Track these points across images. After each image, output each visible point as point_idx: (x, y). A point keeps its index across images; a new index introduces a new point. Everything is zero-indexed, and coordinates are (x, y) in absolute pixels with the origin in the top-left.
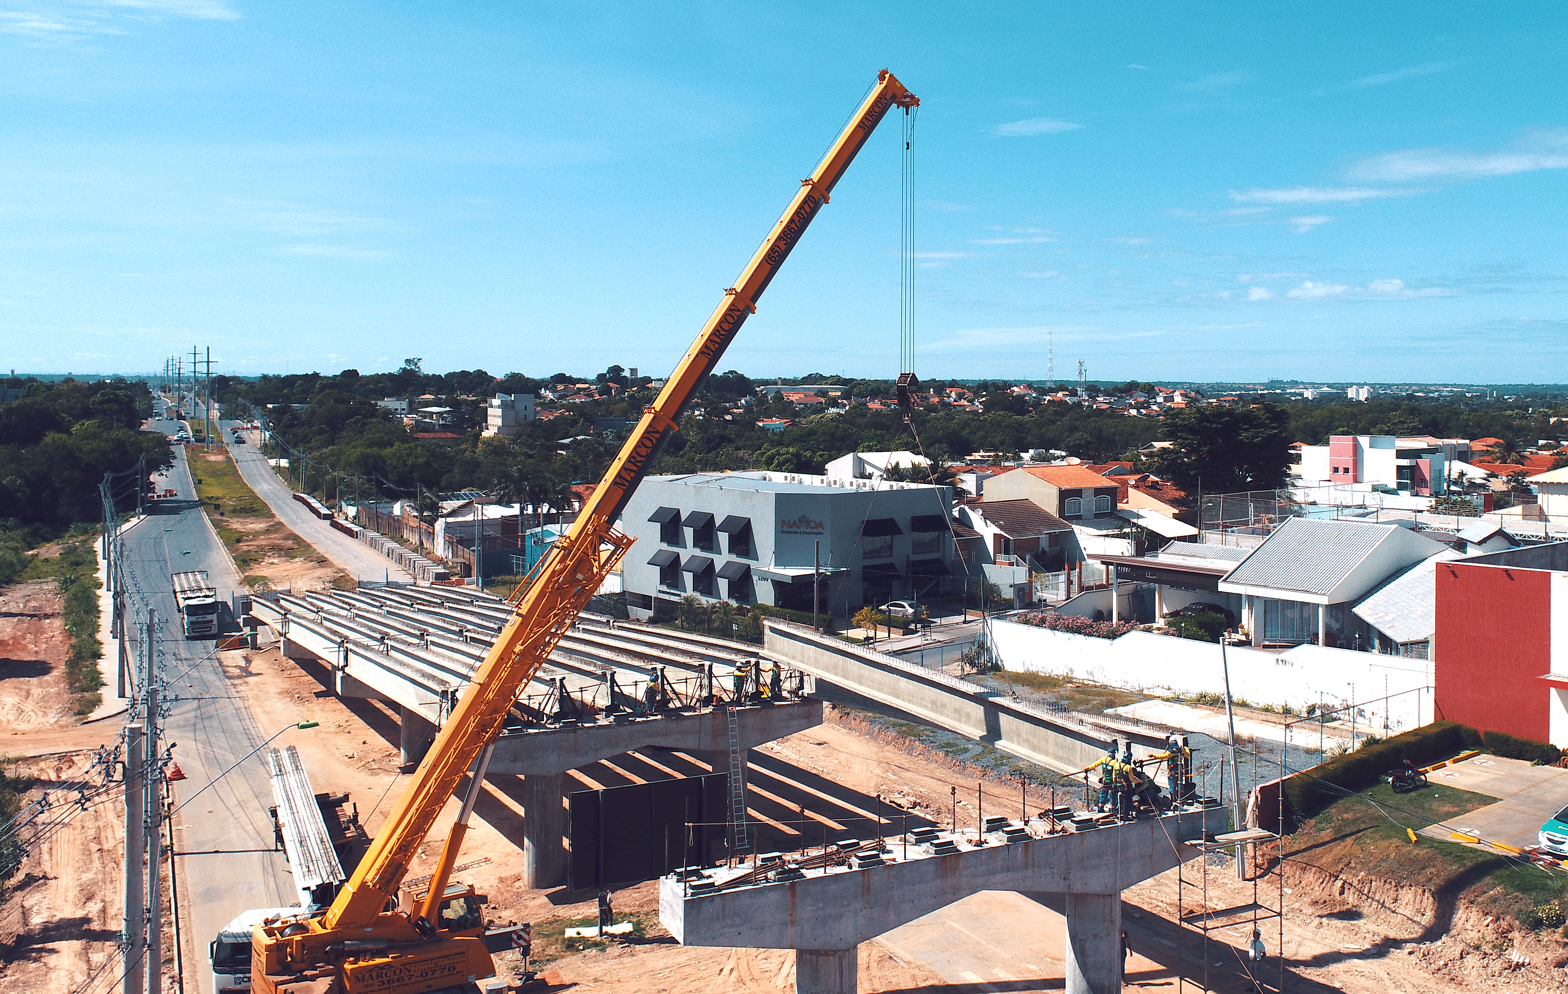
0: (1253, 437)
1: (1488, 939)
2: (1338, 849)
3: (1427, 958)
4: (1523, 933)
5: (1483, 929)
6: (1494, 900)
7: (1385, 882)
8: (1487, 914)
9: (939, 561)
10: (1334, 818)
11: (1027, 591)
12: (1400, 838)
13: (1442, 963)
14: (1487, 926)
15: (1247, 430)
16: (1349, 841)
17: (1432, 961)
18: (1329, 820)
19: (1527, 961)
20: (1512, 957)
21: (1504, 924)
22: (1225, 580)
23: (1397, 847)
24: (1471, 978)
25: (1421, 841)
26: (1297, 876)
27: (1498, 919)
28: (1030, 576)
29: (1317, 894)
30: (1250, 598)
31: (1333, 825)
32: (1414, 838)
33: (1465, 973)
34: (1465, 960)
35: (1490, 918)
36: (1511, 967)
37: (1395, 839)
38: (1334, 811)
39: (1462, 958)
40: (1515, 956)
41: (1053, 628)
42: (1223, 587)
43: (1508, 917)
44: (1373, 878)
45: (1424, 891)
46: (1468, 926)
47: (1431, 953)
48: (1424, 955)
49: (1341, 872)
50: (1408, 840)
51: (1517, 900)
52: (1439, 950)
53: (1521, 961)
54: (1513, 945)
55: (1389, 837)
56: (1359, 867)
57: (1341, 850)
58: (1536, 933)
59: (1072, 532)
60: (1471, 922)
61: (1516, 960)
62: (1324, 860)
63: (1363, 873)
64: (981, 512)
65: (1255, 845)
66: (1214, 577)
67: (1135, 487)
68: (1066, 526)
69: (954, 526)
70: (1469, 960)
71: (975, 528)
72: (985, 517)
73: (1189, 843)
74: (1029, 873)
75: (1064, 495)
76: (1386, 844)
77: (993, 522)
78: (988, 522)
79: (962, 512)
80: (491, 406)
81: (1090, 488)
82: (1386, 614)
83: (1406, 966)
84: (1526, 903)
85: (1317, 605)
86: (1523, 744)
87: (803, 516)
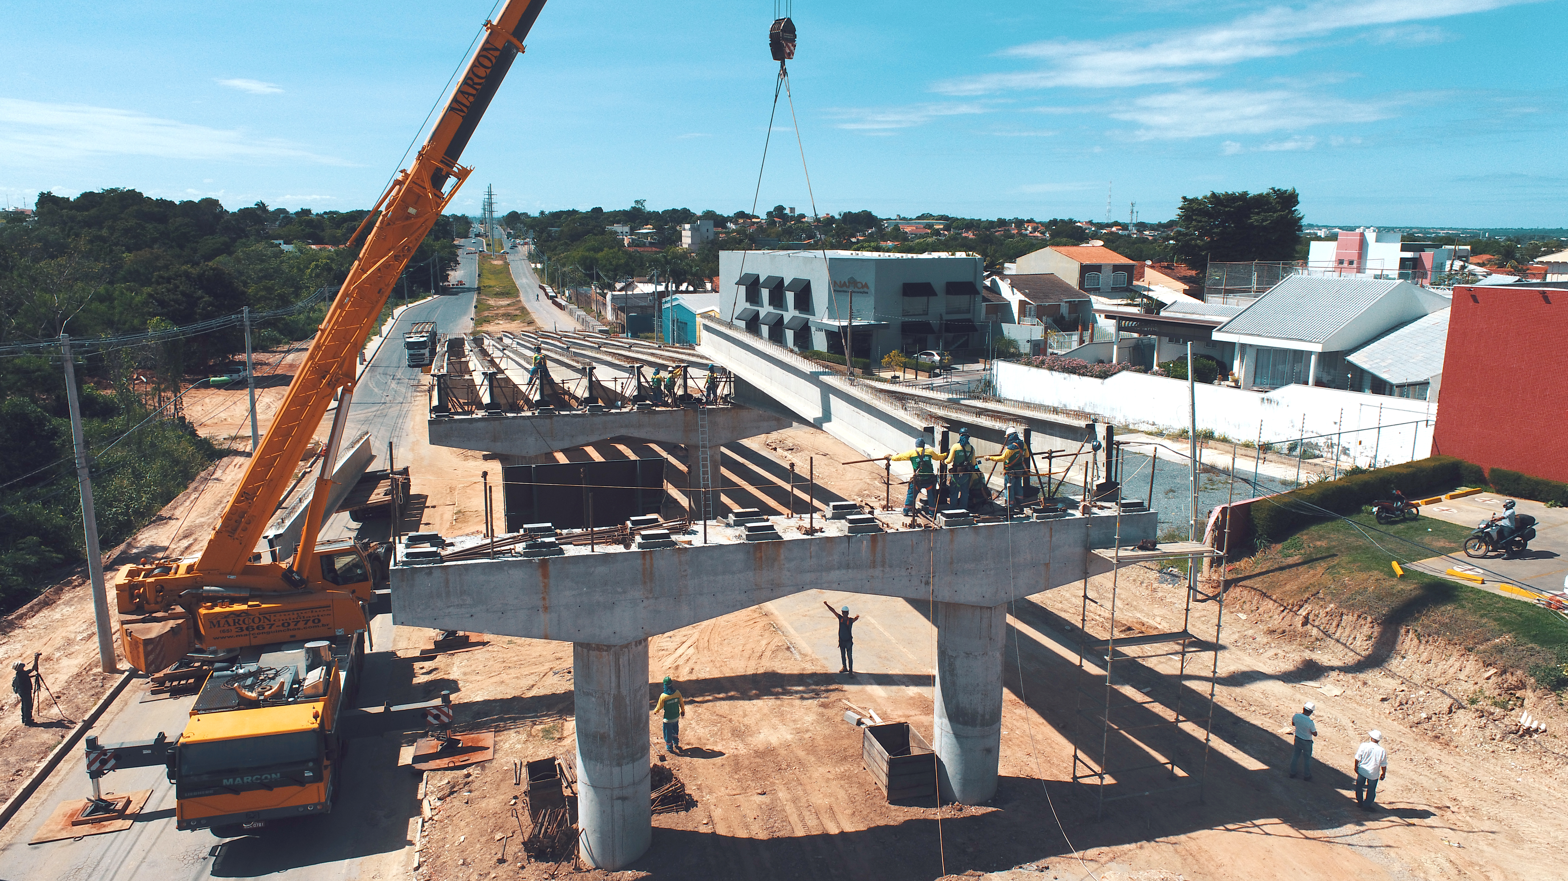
0: (1263, 221)
1: (1487, 694)
2: (1306, 576)
3: (1405, 707)
4: (1539, 693)
5: (1481, 682)
6: (1500, 650)
7: (1359, 616)
8: (1490, 665)
9: (969, 320)
10: (1305, 545)
11: (1042, 346)
12: (1381, 571)
13: (1424, 716)
14: (1488, 678)
15: (1258, 213)
16: (1320, 568)
17: (1410, 712)
18: (1298, 547)
19: (1543, 727)
20: (1522, 721)
21: (1512, 680)
22: (1219, 330)
23: (1377, 580)
24: (1462, 739)
25: (1408, 575)
26: (1255, 602)
27: (1504, 672)
28: (1046, 333)
29: (1276, 622)
30: (1243, 346)
31: (1302, 551)
32: (1399, 572)
33: (1455, 731)
34: (1455, 716)
35: (1493, 671)
36: (1518, 731)
37: (1376, 572)
38: (1305, 537)
39: (1450, 711)
40: (1526, 720)
41: (1051, 369)
42: (1216, 336)
43: (1519, 672)
44: (1345, 611)
45: (1408, 631)
46: (1462, 676)
47: (1410, 702)
48: (1401, 704)
49: (1306, 601)
50: (1392, 574)
51: (1532, 652)
52: (1421, 699)
53: (1534, 726)
54: (1522, 705)
55: (1368, 569)
56: (1328, 598)
57: (1309, 578)
58: (1558, 695)
59: (1090, 301)
60: (1466, 672)
61: (1527, 725)
62: (1288, 587)
63: (1332, 605)
64: (1009, 281)
65: (1211, 567)
66: (1208, 328)
67: (1152, 267)
68: (1084, 296)
69: (984, 293)
70: (1461, 717)
71: (1003, 295)
72: (1013, 286)
73: (1096, 551)
74: (877, 572)
75: (1085, 269)
76: (1365, 575)
77: (1019, 290)
78: (1015, 290)
79: (994, 282)
80: (684, 230)
81: (1109, 265)
82: (1383, 360)
83: (1377, 715)
84: (1546, 657)
85: (1310, 353)
86: (1537, 483)
87: (852, 278)
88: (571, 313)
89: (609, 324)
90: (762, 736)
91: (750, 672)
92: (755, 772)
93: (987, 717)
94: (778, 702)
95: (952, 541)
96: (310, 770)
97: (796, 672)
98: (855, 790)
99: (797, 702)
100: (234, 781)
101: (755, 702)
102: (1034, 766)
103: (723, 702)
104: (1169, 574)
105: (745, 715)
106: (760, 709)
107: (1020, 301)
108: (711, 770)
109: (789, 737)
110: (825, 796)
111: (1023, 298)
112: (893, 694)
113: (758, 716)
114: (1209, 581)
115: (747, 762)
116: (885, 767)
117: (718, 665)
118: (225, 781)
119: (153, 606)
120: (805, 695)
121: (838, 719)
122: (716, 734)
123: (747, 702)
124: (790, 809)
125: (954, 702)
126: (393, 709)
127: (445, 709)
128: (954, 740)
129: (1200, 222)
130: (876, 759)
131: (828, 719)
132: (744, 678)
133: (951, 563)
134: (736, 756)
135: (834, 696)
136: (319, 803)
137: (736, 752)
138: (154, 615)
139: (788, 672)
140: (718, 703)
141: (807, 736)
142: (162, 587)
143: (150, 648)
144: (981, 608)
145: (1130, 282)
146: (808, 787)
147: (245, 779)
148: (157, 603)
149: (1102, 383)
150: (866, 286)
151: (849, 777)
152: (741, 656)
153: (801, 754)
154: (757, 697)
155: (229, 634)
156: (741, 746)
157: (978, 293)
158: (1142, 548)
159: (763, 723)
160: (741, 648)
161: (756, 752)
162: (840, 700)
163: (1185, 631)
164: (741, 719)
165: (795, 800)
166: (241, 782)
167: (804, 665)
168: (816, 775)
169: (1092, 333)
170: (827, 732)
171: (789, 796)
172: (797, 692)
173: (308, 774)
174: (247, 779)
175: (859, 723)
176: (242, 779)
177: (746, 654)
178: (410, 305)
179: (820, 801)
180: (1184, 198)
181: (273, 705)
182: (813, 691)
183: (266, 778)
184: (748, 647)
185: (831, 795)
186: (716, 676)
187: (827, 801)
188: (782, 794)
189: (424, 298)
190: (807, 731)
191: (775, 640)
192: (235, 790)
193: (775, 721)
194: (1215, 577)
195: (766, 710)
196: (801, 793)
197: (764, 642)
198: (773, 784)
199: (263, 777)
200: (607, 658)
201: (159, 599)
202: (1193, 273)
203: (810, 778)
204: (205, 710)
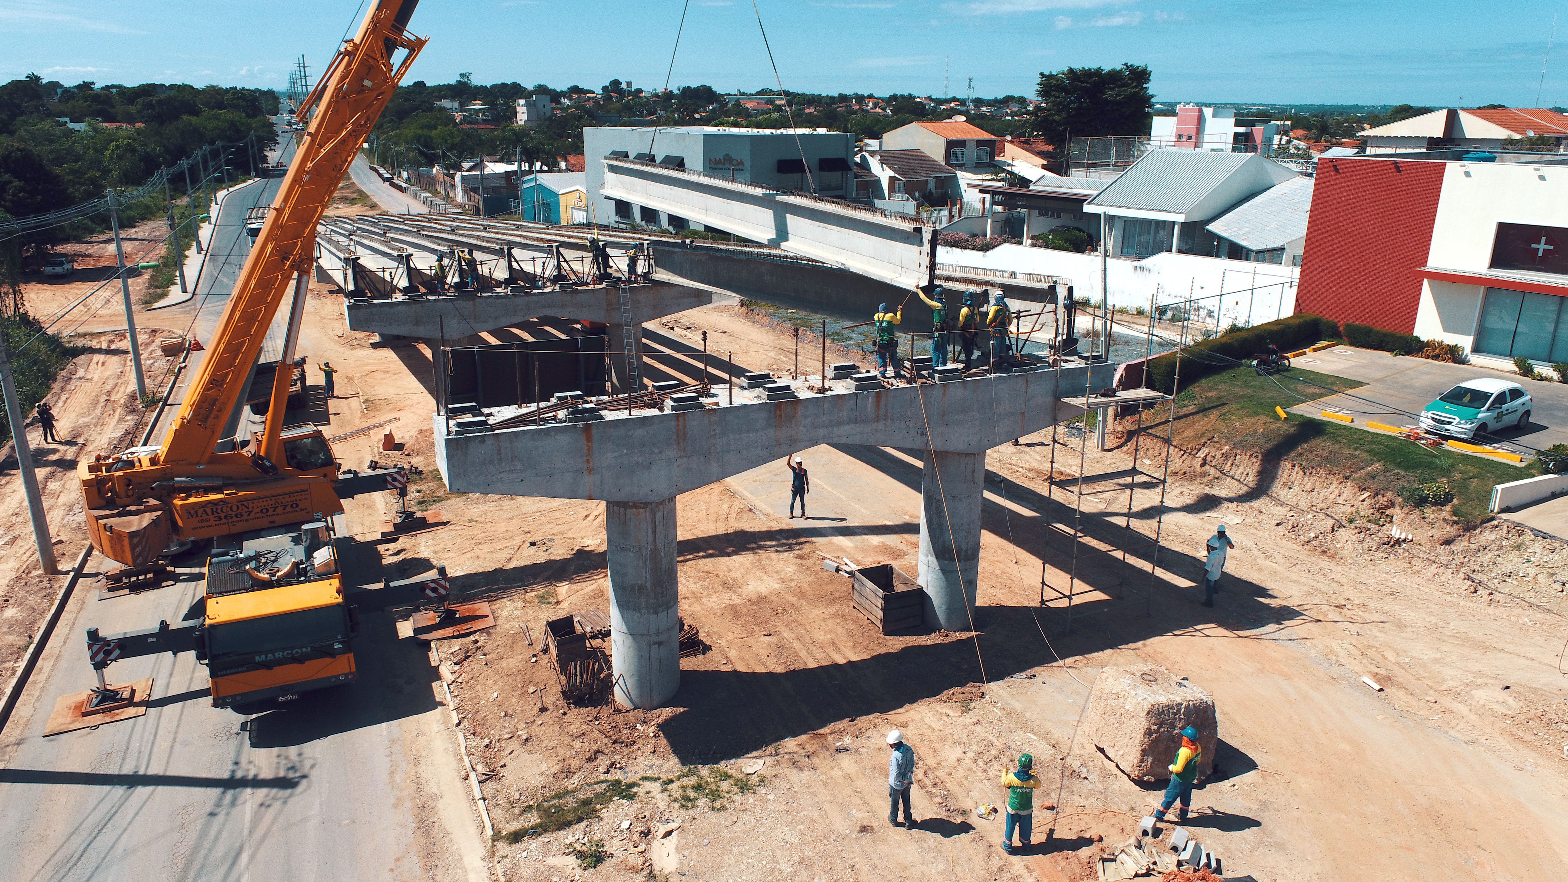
0: (1117, 96)
1: (1362, 514)
2: (1201, 423)
3: (1296, 529)
4: (1406, 509)
5: (1357, 504)
6: (1373, 476)
7: (1251, 455)
8: (1365, 489)
10: (1197, 396)
12: (1268, 416)
13: (1313, 535)
14: (1363, 501)
15: (1113, 89)
16: (1214, 415)
17: (1301, 533)
18: (1192, 398)
19: (1410, 537)
20: (1393, 533)
21: (1382, 500)
22: (1088, 203)
23: (1264, 423)
24: (1345, 552)
25: (1290, 417)
26: (1157, 449)
27: (1377, 494)
28: (918, 207)
29: (1177, 465)
30: (1110, 217)
31: (1196, 402)
32: (1284, 415)
33: (1338, 546)
34: (1337, 534)
35: (1367, 494)
36: (1389, 542)
37: (1263, 417)
38: (1197, 389)
39: (1333, 530)
40: (1396, 532)
42: (1087, 208)
43: (1389, 494)
44: (1239, 451)
45: (1294, 466)
46: (1340, 501)
47: (1300, 525)
48: (1293, 527)
49: (1203, 445)
50: (1277, 417)
51: (1398, 477)
52: (1310, 522)
53: (1403, 537)
54: (1391, 521)
55: (1256, 414)
56: (1223, 441)
57: (1204, 425)
58: (1421, 511)
59: (956, 176)
60: (1344, 496)
61: (1397, 536)
62: (1186, 434)
63: (1227, 447)
64: (879, 158)
65: (1115, 419)
66: (1079, 201)
67: (1011, 142)
68: (950, 172)
69: (856, 170)
70: (1342, 534)
71: (873, 171)
72: (882, 162)
73: (1066, 400)
74: (881, 426)
75: (951, 145)
76: (1253, 420)
77: (889, 167)
78: (885, 166)
79: (863, 158)
80: (519, 105)
81: (973, 140)
82: (1240, 229)
83: (1273, 537)
84: (1410, 480)
85: (1174, 223)
86: (1385, 335)
87: (727, 155)
88: (415, 196)
89: (461, 206)
90: (750, 587)
91: (721, 531)
92: (755, 617)
93: (970, 552)
94: (757, 557)
95: (944, 394)
96: (340, 642)
97: (763, 530)
98: (851, 626)
99: (774, 555)
100: (266, 657)
101: (734, 557)
102: (1001, 596)
103: (704, 560)
104: (1075, 428)
105: (730, 571)
106: (742, 565)
107: (890, 177)
108: (713, 619)
109: (777, 586)
110: (825, 632)
111: (893, 174)
112: (859, 544)
113: (742, 570)
114: (1113, 432)
115: (744, 610)
116: (880, 603)
117: (688, 529)
118: (257, 658)
119: (125, 500)
120: (779, 549)
121: (818, 568)
122: (708, 588)
123: (727, 559)
124: (797, 645)
125: (941, 541)
126: (393, 584)
127: (443, 582)
128: (941, 575)
129: (1059, 97)
130: (869, 597)
131: (808, 569)
132: (716, 537)
133: (943, 415)
134: (733, 605)
135: (806, 548)
136: (350, 673)
137: (731, 602)
138: (128, 508)
139: (757, 530)
140: (701, 561)
141: (793, 584)
142: (130, 480)
143: (135, 541)
144: (967, 455)
145: (992, 157)
146: (808, 627)
147: (276, 654)
148: (128, 496)
149: (984, 256)
150: (741, 163)
151: (843, 616)
152: (708, 519)
153: (793, 599)
154: (736, 553)
155: (208, 523)
156: (734, 597)
157: (850, 169)
158: (1104, 395)
159: (748, 576)
160: (705, 512)
161: (750, 601)
162: (814, 552)
163: (1134, 468)
164: (727, 574)
165: (800, 638)
166: (272, 658)
167: (770, 524)
168: (812, 616)
169: (961, 208)
170: (811, 579)
171: (793, 636)
172: (771, 546)
173: (337, 646)
174: (279, 655)
175: (838, 570)
176: (274, 655)
177: (712, 517)
178: (231, 189)
179: (822, 638)
180: (1042, 74)
181: (288, 584)
182: (785, 544)
183: (297, 652)
184: (711, 511)
185: (830, 632)
186: (690, 538)
187: (828, 637)
188: (787, 634)
189: (245, 181)
190: (792, 580)
191: (735, 503)
192: (267, 666)
193: (759, 573)
194: (1119, 428)
195: (748, 565)
196: (803, 632)
197: (726, 506)
198: (775, 626)
199: (294, 652)
200: (644, 514)
201: (130, 493)
202: (1050, 148)
203: (807, 619)
204: (219, 593)
